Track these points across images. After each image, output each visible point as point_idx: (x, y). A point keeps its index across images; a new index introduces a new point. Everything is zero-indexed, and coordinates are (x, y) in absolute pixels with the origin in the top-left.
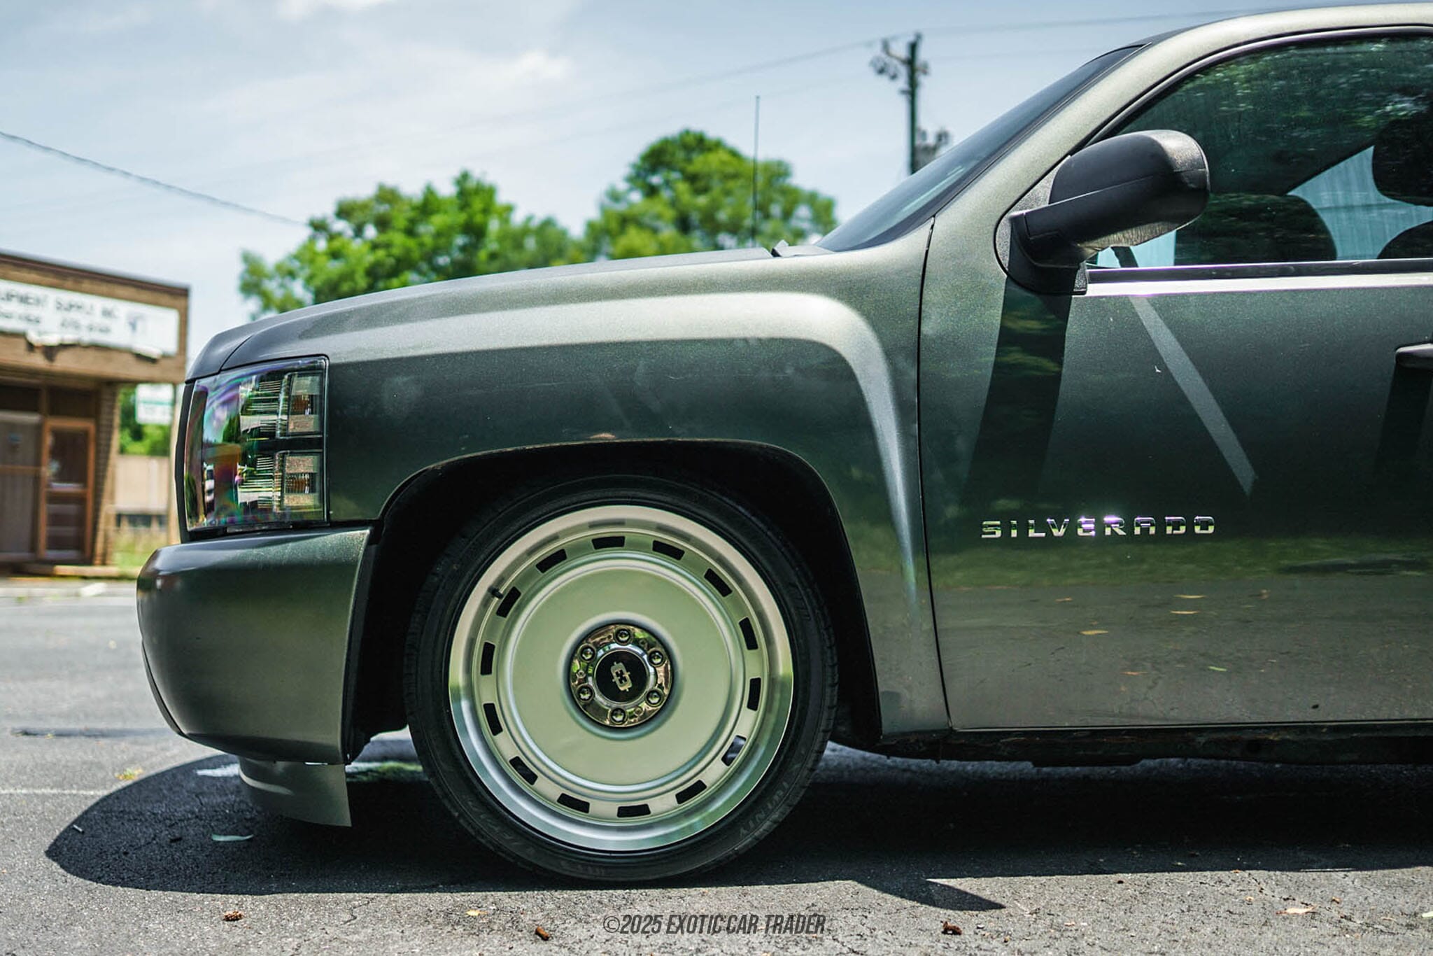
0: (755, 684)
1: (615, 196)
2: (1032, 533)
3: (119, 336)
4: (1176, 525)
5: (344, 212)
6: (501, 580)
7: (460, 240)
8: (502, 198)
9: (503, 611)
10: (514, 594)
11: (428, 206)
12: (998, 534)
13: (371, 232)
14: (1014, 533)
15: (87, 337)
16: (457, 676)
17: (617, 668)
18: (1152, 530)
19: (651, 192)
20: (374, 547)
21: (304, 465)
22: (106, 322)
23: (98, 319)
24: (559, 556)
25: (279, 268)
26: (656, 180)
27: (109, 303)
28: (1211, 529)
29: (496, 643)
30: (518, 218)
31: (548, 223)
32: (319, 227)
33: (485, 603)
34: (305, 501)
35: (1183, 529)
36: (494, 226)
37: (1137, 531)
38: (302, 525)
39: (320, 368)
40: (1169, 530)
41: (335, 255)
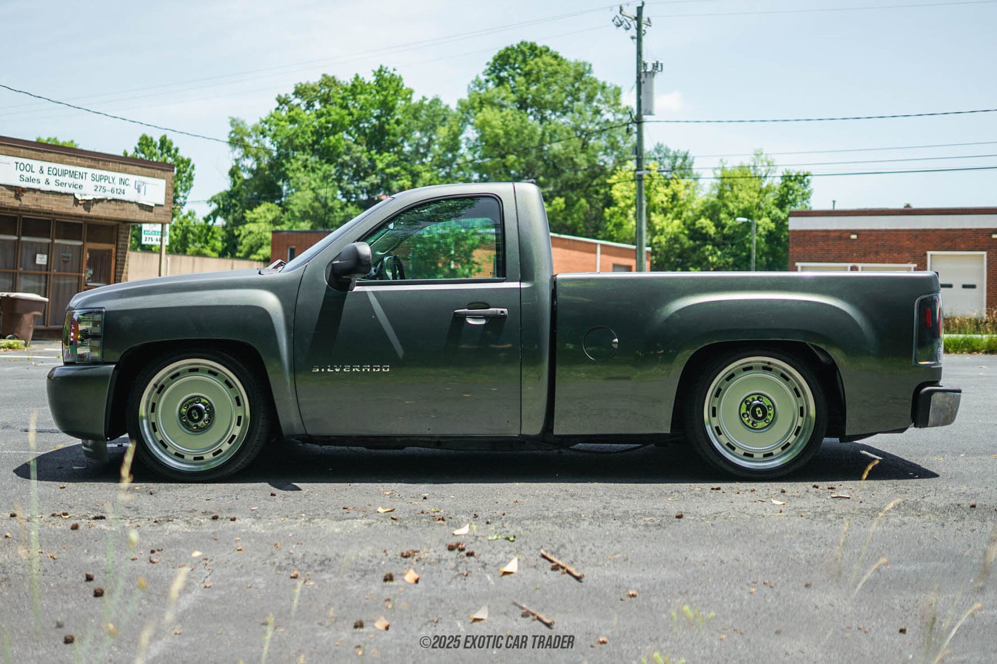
0: (240, 418)
1: (479, 85)
2: (329, 370)
3: (130, 194)
4: (376, 368)
5: (299, 92)
6: (159, 381)
7: (376, 112)
8: (407, 84)
9: (159, 392)
10: (162, 387)
11: (356, 89)
12: (318, 370)
13: (317, 106)
14: (323, 370)
15: (110, 196)
16: (142, 411)
17: (194, 411)
18: (369, 370)
19: (501, 81)
20: (116, 371)
21: (97, 343)
22: (123, 187)
23: (117, 186)
24: (178, 375)
25: (255, 129)
26: (504, 74)
27: (124, 176)
28: (388, 370)
29: (156, 402)
30: (416, 99)
31: (436, 101)
32: (283, 101)
33: (153, 389)
34: (96, 354)
35: (379, 370)
36: (400, 103)
37: (364, 370)
38: (95, 363)
39: (102, 312)
40: (374, 370)
41: (293, 121)
